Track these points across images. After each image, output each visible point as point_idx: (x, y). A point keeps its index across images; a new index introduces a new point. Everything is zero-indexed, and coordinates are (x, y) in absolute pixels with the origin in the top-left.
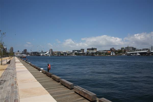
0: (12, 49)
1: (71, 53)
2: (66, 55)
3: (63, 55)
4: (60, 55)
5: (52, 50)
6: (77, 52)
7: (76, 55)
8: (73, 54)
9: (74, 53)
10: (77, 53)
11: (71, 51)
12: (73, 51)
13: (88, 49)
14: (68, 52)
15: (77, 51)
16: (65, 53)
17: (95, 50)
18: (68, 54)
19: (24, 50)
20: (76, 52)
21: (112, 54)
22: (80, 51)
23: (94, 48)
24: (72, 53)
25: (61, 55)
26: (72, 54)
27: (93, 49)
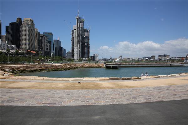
6: (147, 58)
9: (145, 59)
13: (159, 56)
17: (168, 57)
21: (185, 61)
22: (150, 58)
23: (166, 54)
24: (142, 59)
27: (165, 56)
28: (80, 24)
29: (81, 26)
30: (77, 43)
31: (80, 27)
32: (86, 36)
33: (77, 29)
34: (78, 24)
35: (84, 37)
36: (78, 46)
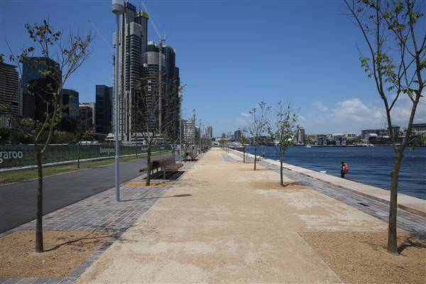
0: (210, 130)
1: (359, 139)
2: (344, 144)
3: (334, 143)
4: (326, 145)
5: (303, 131)
6: (376, 135)
7: (372, 145)
8: (363, 140)
9: (367, 137)
10: (374, 137)
11: (358, 134)
12: (364, 132)
14: (349, 135)
15: (377, 132)
16: (340, 139)
18: (348, 142)
19: (235, 132)
20: (372, 135)
24: (360, 137)
25: (329, 143)
26: (360, 142)
28: (129, 26)
29: (132, 33)
30: (123, 88)
31: (129, 36)
32: (149, 63)
33: (123, 43)
34: (126, 25)
35: (144, 65)
36: (125, 97)
